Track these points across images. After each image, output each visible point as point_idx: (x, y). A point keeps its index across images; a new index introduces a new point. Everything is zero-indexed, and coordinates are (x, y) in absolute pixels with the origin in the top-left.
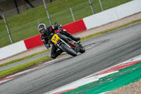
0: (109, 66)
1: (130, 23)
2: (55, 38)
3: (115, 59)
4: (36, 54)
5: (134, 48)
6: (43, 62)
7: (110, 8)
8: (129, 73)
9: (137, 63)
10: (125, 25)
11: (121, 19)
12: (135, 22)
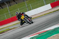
0: (34, 33)
1: (43, 15)
2: (23, 17)
3: (37, 30)
4: (4, 28)
5: (45, 25)
6: (7, 31)
7: (35, 8)
8: (43, 36)
9: (46, 31)
10: (41, 16)
11: (40, 13)
12: (45, 14)
